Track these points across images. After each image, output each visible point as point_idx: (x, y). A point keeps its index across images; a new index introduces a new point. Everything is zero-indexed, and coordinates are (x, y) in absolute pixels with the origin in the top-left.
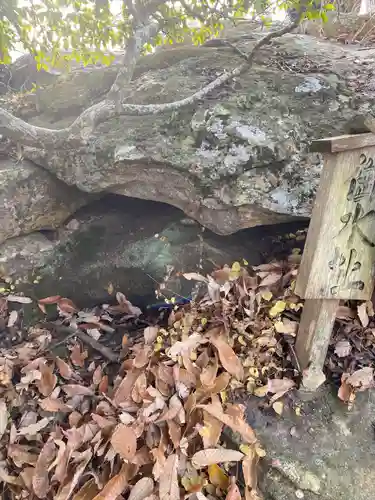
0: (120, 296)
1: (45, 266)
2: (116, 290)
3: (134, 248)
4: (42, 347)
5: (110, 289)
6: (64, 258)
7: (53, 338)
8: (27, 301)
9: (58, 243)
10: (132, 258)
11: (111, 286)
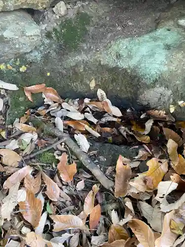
0: (100, 93)
1: (31, 52)
2: (97, 86)
3: (123, 45)
4: (27, 151)
5: (92, 85)
6: (50, 45)
7: (39, 137)
8: (13, 87)
9: (44, 27)
10: (119, 56)
11: (93, 81)
